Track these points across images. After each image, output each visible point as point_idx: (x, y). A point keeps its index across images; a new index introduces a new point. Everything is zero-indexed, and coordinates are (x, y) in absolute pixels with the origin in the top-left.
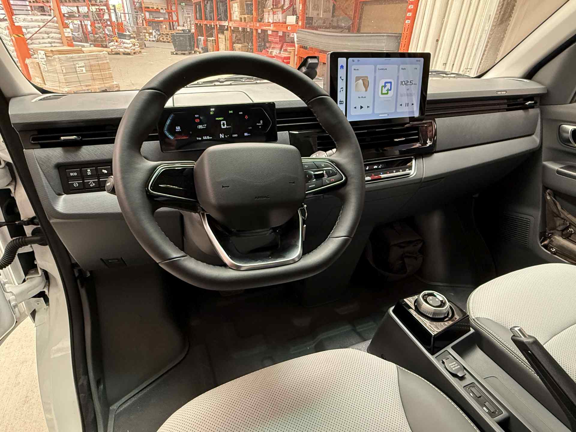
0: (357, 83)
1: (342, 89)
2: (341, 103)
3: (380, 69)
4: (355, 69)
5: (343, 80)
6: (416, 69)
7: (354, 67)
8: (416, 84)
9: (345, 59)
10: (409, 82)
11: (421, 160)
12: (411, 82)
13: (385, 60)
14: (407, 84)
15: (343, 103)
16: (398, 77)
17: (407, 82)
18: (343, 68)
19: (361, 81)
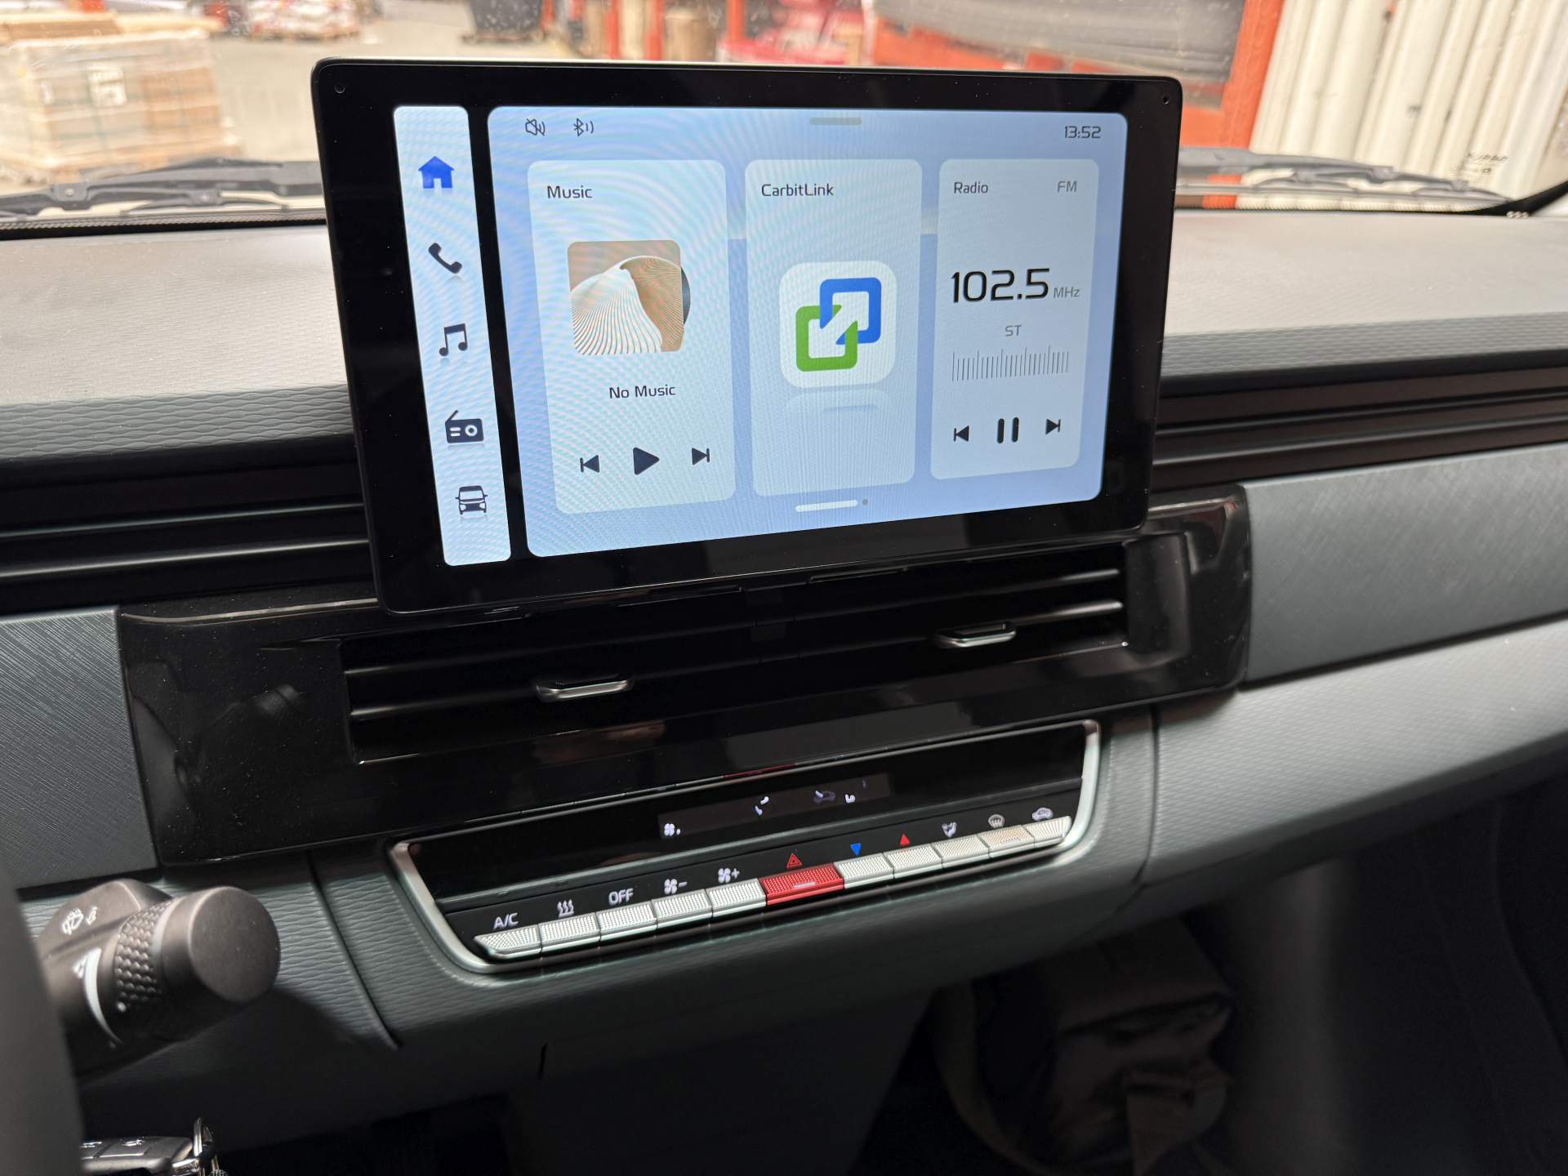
0: (586, 294)
1: (459, 337)
2: (463, 438)
3: (778, 192)
4: (554, 192)
5: (455, 268)
6: (1072, 186)
7: (543, 173)
8: (1075, 293)
9: (457, 116)
10: (1020, 278)
11: (1146, 741)
12: (1035, 277)
13: (815, 121)
14: (999, 292)
15: (479, 437)
16: (929, 244)
17: (1006, 278)
18: (447, 184)
19: (617, 280)
